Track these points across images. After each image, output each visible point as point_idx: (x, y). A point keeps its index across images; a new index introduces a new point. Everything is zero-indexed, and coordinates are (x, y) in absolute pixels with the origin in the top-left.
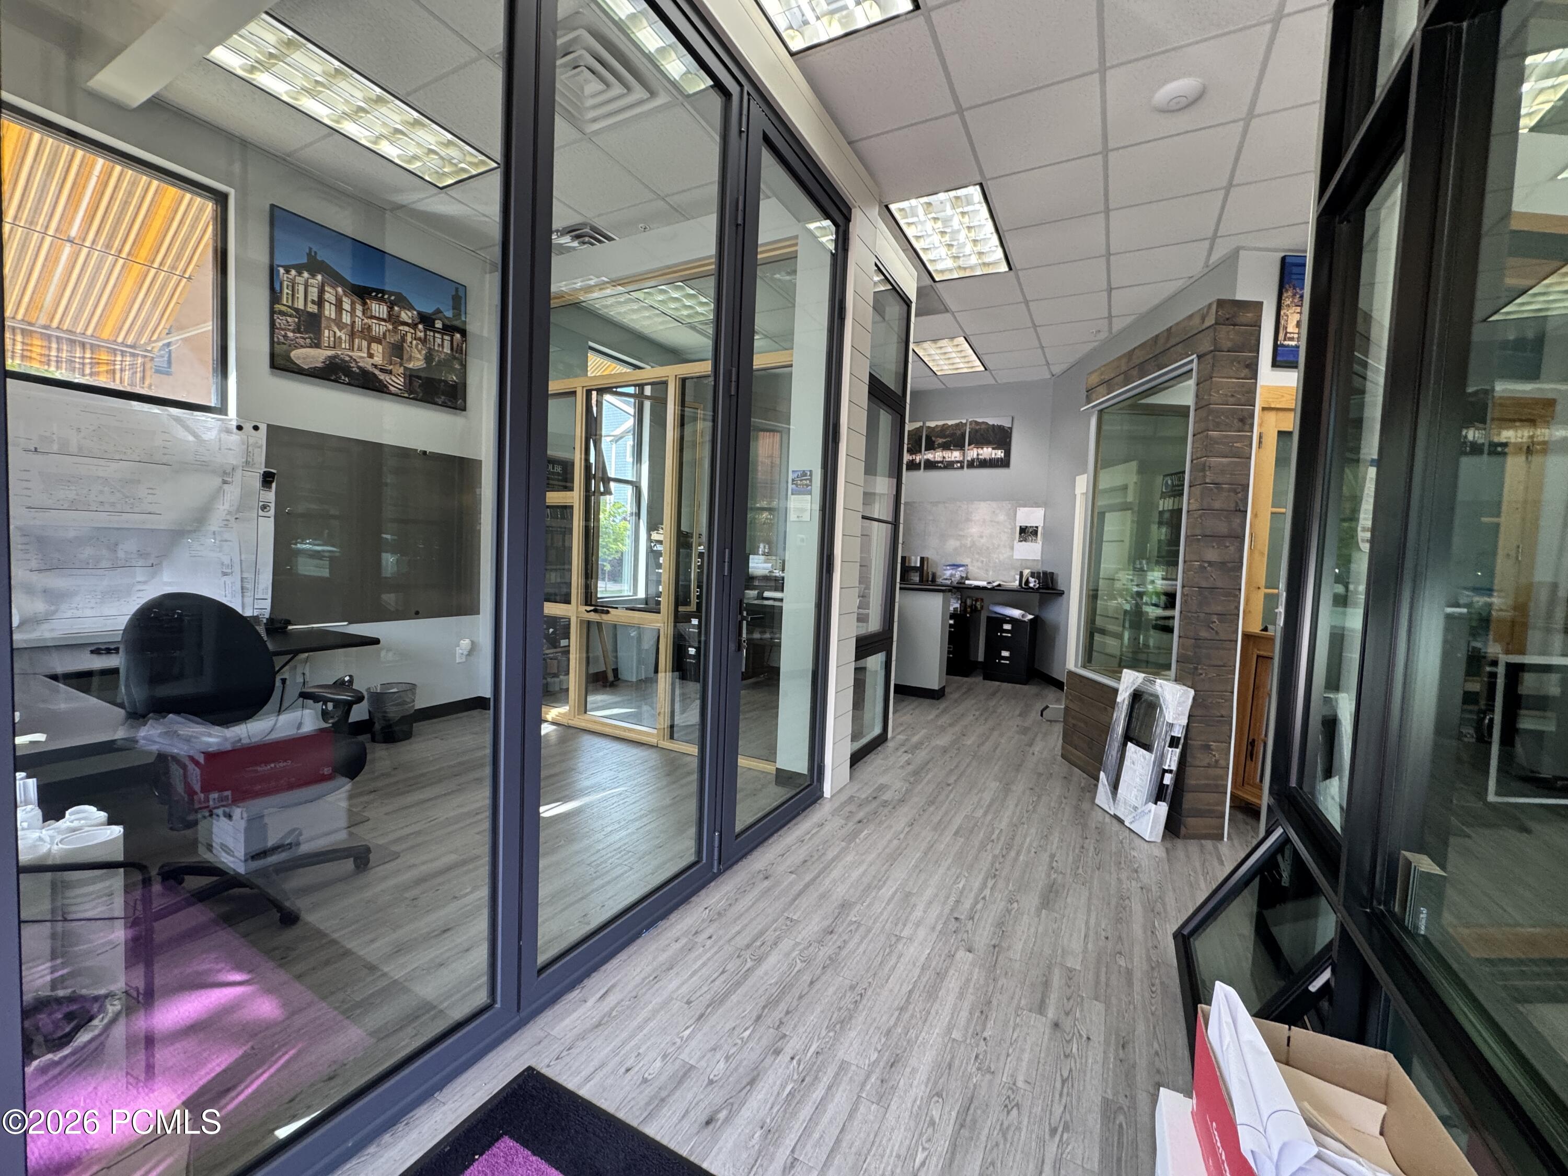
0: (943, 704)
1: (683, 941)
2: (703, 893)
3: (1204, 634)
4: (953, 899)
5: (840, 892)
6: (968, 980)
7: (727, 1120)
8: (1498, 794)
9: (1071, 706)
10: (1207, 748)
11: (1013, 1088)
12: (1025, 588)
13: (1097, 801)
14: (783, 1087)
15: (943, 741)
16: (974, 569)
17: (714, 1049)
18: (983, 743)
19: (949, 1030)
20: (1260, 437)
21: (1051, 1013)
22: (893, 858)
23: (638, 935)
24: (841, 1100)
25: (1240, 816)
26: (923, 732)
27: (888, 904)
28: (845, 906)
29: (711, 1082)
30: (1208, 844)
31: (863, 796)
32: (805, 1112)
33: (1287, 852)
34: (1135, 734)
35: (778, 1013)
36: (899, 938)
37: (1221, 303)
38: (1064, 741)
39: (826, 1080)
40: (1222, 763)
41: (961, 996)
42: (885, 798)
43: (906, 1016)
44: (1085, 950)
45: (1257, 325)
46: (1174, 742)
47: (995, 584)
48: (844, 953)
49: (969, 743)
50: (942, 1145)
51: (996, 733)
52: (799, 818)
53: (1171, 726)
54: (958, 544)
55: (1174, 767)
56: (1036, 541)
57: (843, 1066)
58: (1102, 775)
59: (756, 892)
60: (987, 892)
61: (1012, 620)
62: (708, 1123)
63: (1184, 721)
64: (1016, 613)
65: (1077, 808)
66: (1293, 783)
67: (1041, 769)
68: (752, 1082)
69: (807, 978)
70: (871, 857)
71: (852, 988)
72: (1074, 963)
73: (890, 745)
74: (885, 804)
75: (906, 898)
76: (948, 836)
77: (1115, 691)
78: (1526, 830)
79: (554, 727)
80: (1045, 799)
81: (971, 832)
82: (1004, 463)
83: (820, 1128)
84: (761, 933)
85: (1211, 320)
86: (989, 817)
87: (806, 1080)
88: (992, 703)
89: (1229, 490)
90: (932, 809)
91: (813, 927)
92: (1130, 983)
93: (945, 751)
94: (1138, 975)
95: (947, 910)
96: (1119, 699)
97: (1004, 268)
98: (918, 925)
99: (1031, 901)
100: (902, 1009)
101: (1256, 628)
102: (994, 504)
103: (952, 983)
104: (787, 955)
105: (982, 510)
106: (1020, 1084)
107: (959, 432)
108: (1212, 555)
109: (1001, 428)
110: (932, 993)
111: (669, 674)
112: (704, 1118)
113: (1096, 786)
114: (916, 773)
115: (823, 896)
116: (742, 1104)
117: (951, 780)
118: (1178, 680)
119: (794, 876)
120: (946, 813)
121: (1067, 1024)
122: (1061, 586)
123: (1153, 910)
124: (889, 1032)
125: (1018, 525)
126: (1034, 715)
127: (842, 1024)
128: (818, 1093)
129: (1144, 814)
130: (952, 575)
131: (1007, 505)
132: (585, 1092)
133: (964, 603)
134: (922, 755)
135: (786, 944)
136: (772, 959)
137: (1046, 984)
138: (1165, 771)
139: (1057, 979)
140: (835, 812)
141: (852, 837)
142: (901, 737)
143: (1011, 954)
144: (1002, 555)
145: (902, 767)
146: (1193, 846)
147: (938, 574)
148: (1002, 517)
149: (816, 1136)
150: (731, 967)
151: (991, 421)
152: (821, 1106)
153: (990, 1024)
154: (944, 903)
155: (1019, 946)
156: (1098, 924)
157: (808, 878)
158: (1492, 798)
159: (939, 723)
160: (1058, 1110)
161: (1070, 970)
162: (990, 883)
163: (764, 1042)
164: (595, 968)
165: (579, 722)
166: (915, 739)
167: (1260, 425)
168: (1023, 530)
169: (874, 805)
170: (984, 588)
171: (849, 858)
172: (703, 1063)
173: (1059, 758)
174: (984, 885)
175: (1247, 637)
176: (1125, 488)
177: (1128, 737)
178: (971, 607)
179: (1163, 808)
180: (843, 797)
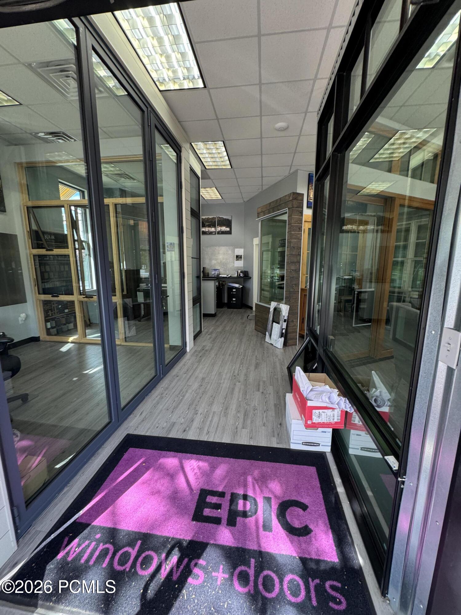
0: (216, 318)
1: (159, 397)
2: (159, 384)
3: (291, 290)
4: (232, 371)
5: (201, 376)
6: (240, 389)
7: (189, 429)
8: (355, 324)
9: (257, 314)
10: (293, 321)
11: (255, 406)
12: (239, 277)
13: (266, 340)
14: (201, 420)
15: (219, 330)
16: (222, 271)
17: (180, 417)
18: (231, 329)
19: (238, 399)
20: (304, 230)
21: (261, 391)
22: (213, 365)
23: (144, 398)
24: (216, 419)
25: (300, 339)
26: (213, 328)
27: (215, 376)
28: (203, 379)
29: (182, 424)
30: (294, 347)
31: (200, 349)
32: (208, 423)
33: (310, 343)
34: (275, 320)
35: (194, 406)
36: (220, 383)
37: (294, 193)
38: (255, 325)
39: (211, 416)
40: (296, 325)
41: (239, 392)
42: (206, 349)
43: (227, 399)
44: (267, 376)
45: (302, 200)
46: (285, 321)
47: (229, 276)
48: (207, 390)
49: (227, 329)
50: (242, 420)
51: (235, 325)
52: (181, 359)
53: (284, 316)
54: (216, 262)
55: (285, 328)
56: (241, 260)
57: (214, 413)
58: (267, 333)
59: (176, 381)
60: (241, 368)
61: (236, 288)
62: (184, 431)
63: (287, 315)
64: (237, 285)
65: (261, 343)
66: (311, 326)
67: (250, 334)
68: (192, 421)
69: (198, 397)
70: (207, 365)
71: (212, 396)
72: (265, 379)
73: (203, 333)
74: (206, 351)
75: (220, 374)
76: (227, 356)
77: (269, 308)
78: (360, 332)
79: (73, 344)
80: (252, 342)
81: (234, 354)
82: (229, 233)
83: (213, 424)
84: (181, 390)
85: (291, 199)
86: (238, 349)
87: (206, 417)
88: (232, 316)
89: (297, 249)
90: (221, 350)
91: (196, 385)
92: (278, 381)
93: (221, 333)
94: (279, 379)
95: (232, 374)
96: (271, 311)
97: (229, 167)
98: (224, 379)
99: (252, 368)
100: (225, 398)
101: (304, 287)
102: (227, 247)
103: (237, 390)
104: (191, 393)
105: (223, 250)
106: (256, 405)
107: (213, 221)
108: (293, 268)
109: (228, 220)
110: (232, 393)
111: (122, 319)
112: (183, 430)
113: (265, 337)
114: (214, 340)
115: (196, 378)
116: (192, 425)
117: (225, 341)
118: (286, 304)
119: (185, 375)
120: (225, 351)
121: (265, 392)
122: (250, 276)
123: (281, 364)
124: (224, 403)
125: (236, 254)
126: (245, 318)
127: (211, 404)
128: (210, 419)
129: (278, 341)
130: (214, 273)
131: (232, 248)
132: (148, 434)
133: (219, 283)
134: (214, 335)
135: (190, 391)
136: (188, 395)
137: (259, 385)
138: (283, 329)
139: (261, 383)
140: (192, 355)
141: (199, 361)
142: (206, 330)
143: (250, 381)
144: (230, 266)
145: (209, 339)
146: (290, 348)
147: (210, 273)
148: (230, 252)
149: (212, 426)
150: (176, 399)
151: (225, 217)
152: (211, 421)
153: (247, 396)
154: (231, 373)
155: (251, 378)
156: (269, 370)
157: (190, 374)
158: (354, 325)
159: (217, 324)
160: (265, 408)
161: (264, 381)
162: (241, 366)
163: (192, 413)
164: (135, 408)
165: (83, 341)
166: (211, 330)
167: (304, 226)
168: (237, 256)
169: (203, 351)
170: (226, 278)
171: (201, 367)
172: (178, 420)
173: (254, 330)
174: (240, 367)
175: (302, 289)
176: (268, 243)
177: (273, 321)
178: (221, 284)
179: (283, 339)
180: (193, 351)
